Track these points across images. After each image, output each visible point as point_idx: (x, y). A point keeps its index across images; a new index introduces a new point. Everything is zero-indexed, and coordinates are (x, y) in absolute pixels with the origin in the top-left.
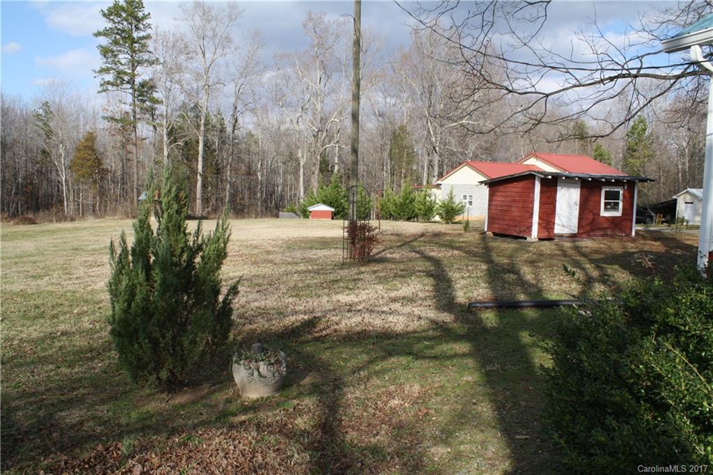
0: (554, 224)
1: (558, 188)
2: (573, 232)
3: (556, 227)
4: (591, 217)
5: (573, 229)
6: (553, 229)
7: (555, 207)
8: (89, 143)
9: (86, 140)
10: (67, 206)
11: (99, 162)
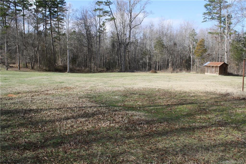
8: (201, 43)
9: (200, 42)
10: (193, 68)
11: (205, 50)
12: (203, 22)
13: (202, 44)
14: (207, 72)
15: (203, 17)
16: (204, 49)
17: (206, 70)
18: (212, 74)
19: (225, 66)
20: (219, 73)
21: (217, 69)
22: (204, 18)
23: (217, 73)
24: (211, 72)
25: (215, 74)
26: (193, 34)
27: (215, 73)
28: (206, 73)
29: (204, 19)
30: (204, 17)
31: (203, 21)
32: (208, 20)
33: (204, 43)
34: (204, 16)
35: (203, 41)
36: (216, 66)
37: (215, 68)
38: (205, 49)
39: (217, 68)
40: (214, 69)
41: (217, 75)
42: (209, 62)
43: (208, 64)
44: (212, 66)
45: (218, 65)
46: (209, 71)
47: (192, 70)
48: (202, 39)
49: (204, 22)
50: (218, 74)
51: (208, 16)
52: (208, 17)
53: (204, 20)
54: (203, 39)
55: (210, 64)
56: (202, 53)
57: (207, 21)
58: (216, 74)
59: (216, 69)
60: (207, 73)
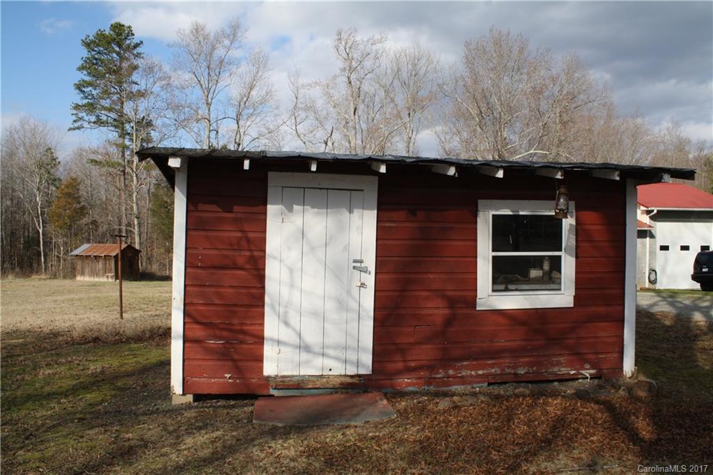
0: (260, 339)
1: (271, 209)
2: (352, 371)
3: (269, 350)
4: (436, 311)
5: (352, 356)
6: (259, 359)
7: (261, 278)
8: (70, 190)
9: (67, 187)
10: (45, 262)
11: (82, 211)
12: (70, 129)
13: (72, 191)
14: (83, 274)
15: (72, 114)
16: (78, 206)
17: (79, 267)
18: (97, 279)
19: (131, 255)
20: (113, 274)
21: (109, 265)
22: (75, 119)
23: (110, 275)
24: (94, 273)
25: (105, 277)
26: (48, 162)
27: (103, 276)
28: (79, 278)
29: (75, 121)
30: (74, 116)
31: (72, 126)
32: (86, 125)
33: (78, 190)
34: (75, 112)
35: (74, 184)
36: (105, 256)
37: (104, 262)
38: (83, 208)
39: (108, 262)
40: (100, 265)
41: (110, 280)
42: (86, 246)
43: (83, 249)
44: (95, 256)
45: (111, 251)
46: (87, 271)
47: (43, 270)
48: (73, 179)
49: (74, 129)
50: (112, 277)
51: (87, 115)
52: (86, 118)
53: (76, 125)
54: (75, 180)
55: (89, 251)
56: (71, 218)
57: (83, 127)
58: (107, 277)
59: (106, 264)
60: (82, 277)
